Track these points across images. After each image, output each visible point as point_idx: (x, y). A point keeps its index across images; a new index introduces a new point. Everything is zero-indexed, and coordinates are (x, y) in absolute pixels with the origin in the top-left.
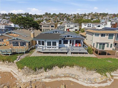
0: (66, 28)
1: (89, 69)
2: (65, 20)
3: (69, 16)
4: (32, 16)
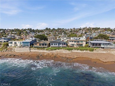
2: (63, 34)
3: (66, 30)
4: (35, 31)
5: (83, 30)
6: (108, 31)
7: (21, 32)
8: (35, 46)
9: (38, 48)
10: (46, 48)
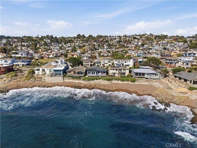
0: (102, 63)
1: (105, 80)
2: (105, 48)
3: (111, 40)
4: (59, 41)
5: (138, 39)
6: (180, 42)
7: (37, 44)
8: (69, 74)
9: (73, 78)
10: (82, 78)
